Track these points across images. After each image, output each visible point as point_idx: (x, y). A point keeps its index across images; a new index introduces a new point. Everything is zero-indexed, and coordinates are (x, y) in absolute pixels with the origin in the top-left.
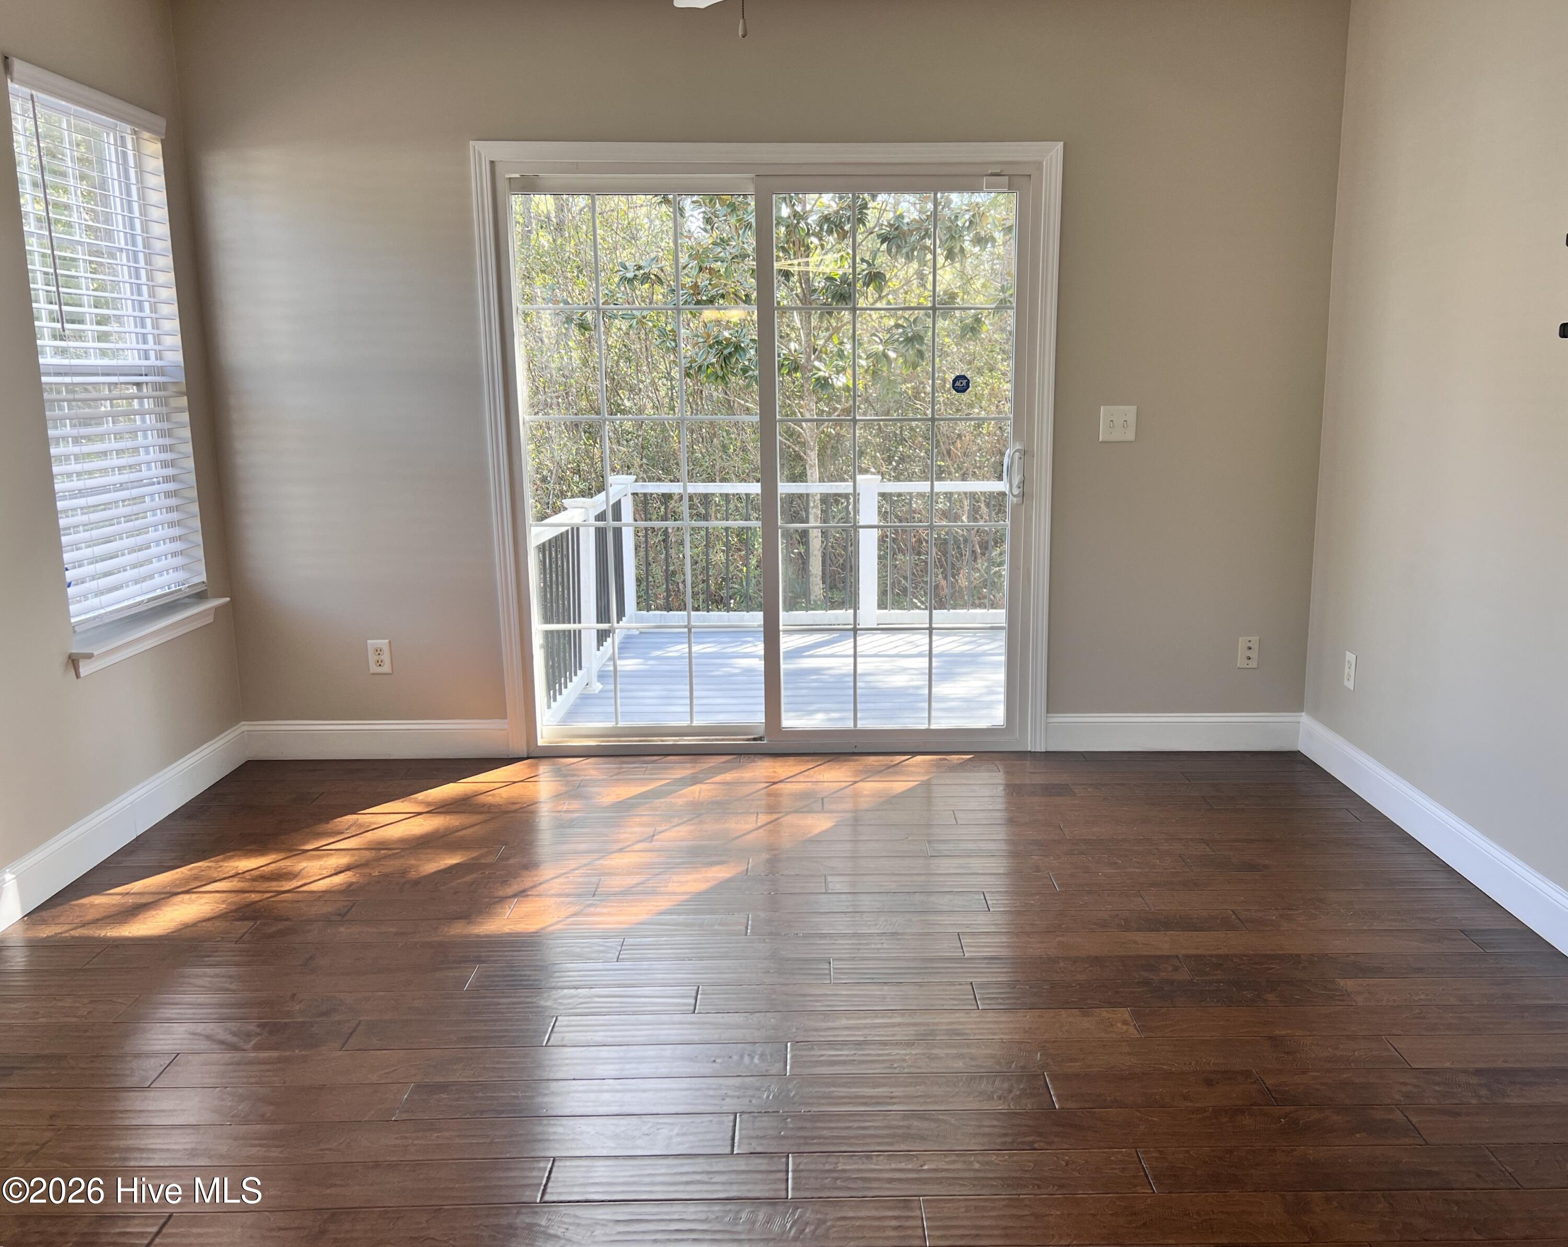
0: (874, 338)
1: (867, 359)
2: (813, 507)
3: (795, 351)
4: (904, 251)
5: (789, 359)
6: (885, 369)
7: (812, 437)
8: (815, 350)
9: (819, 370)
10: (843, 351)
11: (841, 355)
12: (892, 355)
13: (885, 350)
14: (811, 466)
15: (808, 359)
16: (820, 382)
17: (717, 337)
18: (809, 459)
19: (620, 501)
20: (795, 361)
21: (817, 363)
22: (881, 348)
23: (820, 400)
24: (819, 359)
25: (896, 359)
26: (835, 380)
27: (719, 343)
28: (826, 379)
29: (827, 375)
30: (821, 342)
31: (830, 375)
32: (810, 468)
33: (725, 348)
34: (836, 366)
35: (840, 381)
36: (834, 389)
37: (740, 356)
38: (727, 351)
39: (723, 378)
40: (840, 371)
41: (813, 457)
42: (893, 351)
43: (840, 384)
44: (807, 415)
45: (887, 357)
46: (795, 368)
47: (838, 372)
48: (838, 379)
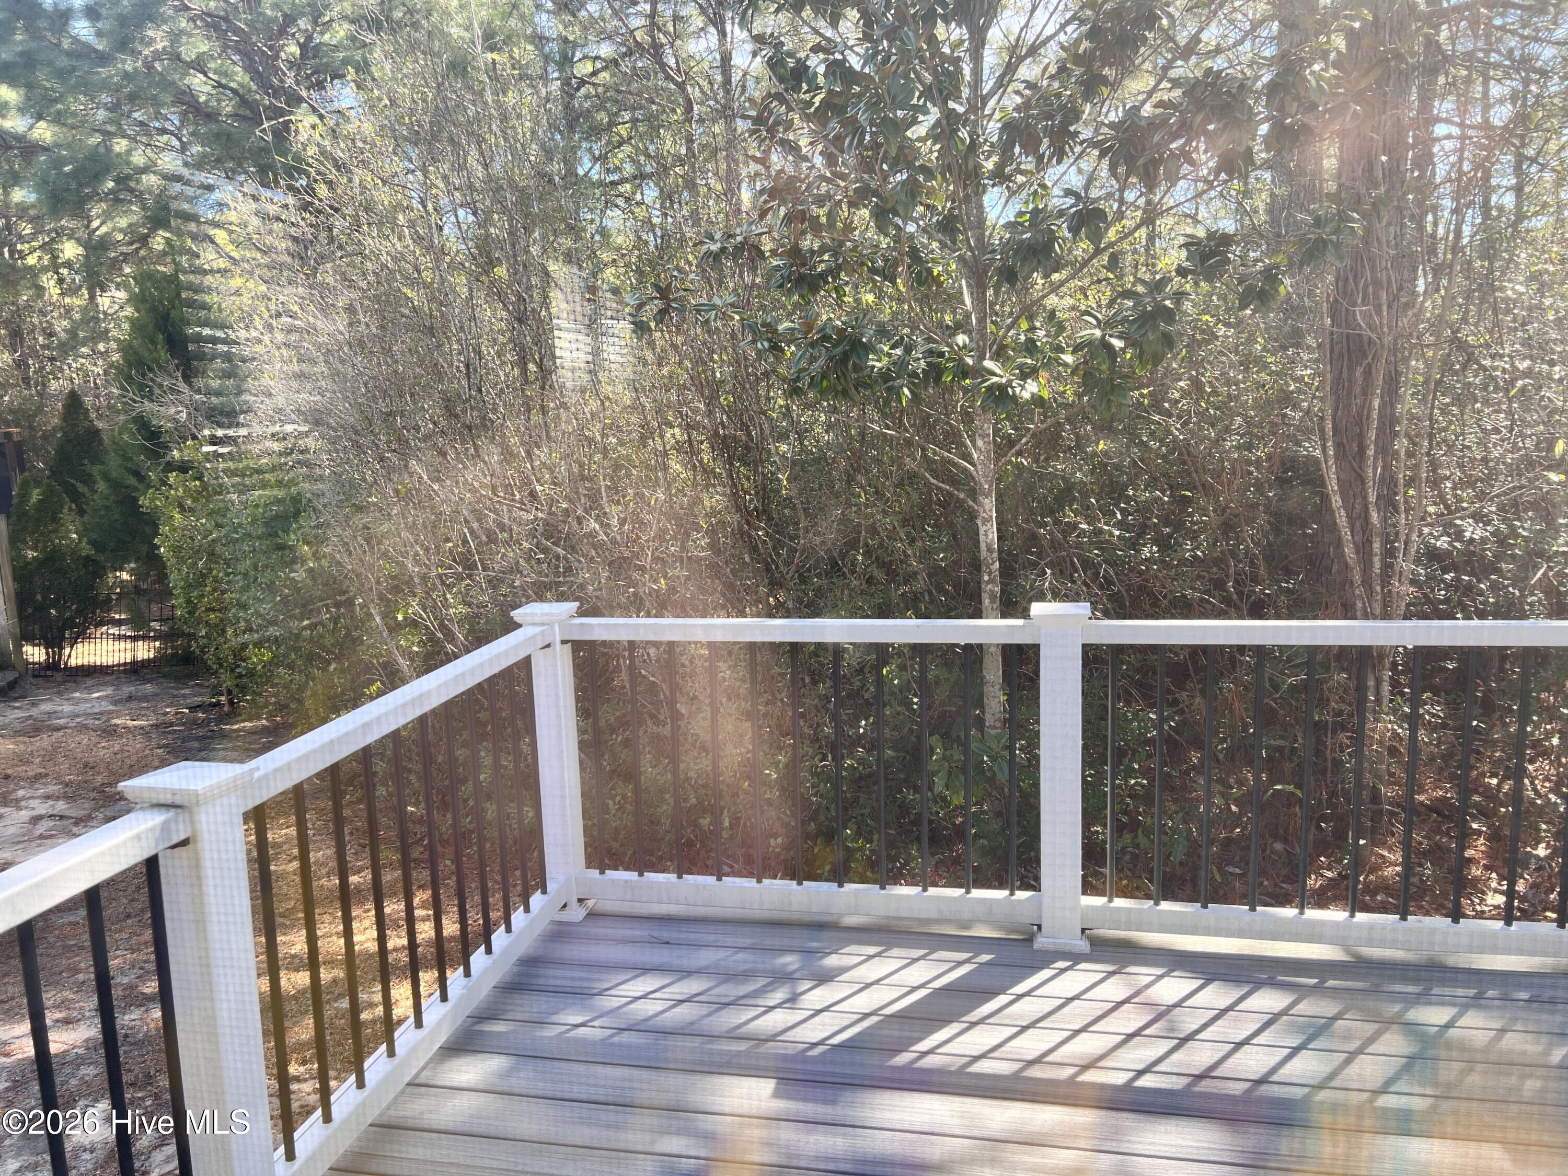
0: (1086, 318)
1: (1073, 352)
2: (988, 582)
3: (963, 346)
5: (954, 360)
6: (1104, 367)
7: (986, 476)
8: (992, 344)
9: (995, 374)
10: (1034, 342)
11: (1030, 347)
12: (1118, 343)
13: (1104, 336)
14: (986, 521)
15: (981, 359)
16: (994, 393)
17: (824, 328)
18: (982, 510)
19: (528, 659)
20: (962, 362)
21: (990, 364)
22: (1098, 333)
24: (995, 358)
25: (1123, 350)
26: (1018, 390)
27: (826, 338)
28: (1002, 388)
29: (1004, 380)
31: (1010, 382)
32: (984, 524)
33: (834, 346)
34: (1021, 367)
35: (1029, 389)
36: (1016, 404)
37: (859, 357)
38: (839, 350)
39: (845, 394)
40: (1026, 374)
41: (988, 506)
42: (1120, 337)
43: (1026, 395)
44: (980, 443)
45: (1109, 347)
46: (964, 372)
47: (1024, 376)
48: (1023, 387)
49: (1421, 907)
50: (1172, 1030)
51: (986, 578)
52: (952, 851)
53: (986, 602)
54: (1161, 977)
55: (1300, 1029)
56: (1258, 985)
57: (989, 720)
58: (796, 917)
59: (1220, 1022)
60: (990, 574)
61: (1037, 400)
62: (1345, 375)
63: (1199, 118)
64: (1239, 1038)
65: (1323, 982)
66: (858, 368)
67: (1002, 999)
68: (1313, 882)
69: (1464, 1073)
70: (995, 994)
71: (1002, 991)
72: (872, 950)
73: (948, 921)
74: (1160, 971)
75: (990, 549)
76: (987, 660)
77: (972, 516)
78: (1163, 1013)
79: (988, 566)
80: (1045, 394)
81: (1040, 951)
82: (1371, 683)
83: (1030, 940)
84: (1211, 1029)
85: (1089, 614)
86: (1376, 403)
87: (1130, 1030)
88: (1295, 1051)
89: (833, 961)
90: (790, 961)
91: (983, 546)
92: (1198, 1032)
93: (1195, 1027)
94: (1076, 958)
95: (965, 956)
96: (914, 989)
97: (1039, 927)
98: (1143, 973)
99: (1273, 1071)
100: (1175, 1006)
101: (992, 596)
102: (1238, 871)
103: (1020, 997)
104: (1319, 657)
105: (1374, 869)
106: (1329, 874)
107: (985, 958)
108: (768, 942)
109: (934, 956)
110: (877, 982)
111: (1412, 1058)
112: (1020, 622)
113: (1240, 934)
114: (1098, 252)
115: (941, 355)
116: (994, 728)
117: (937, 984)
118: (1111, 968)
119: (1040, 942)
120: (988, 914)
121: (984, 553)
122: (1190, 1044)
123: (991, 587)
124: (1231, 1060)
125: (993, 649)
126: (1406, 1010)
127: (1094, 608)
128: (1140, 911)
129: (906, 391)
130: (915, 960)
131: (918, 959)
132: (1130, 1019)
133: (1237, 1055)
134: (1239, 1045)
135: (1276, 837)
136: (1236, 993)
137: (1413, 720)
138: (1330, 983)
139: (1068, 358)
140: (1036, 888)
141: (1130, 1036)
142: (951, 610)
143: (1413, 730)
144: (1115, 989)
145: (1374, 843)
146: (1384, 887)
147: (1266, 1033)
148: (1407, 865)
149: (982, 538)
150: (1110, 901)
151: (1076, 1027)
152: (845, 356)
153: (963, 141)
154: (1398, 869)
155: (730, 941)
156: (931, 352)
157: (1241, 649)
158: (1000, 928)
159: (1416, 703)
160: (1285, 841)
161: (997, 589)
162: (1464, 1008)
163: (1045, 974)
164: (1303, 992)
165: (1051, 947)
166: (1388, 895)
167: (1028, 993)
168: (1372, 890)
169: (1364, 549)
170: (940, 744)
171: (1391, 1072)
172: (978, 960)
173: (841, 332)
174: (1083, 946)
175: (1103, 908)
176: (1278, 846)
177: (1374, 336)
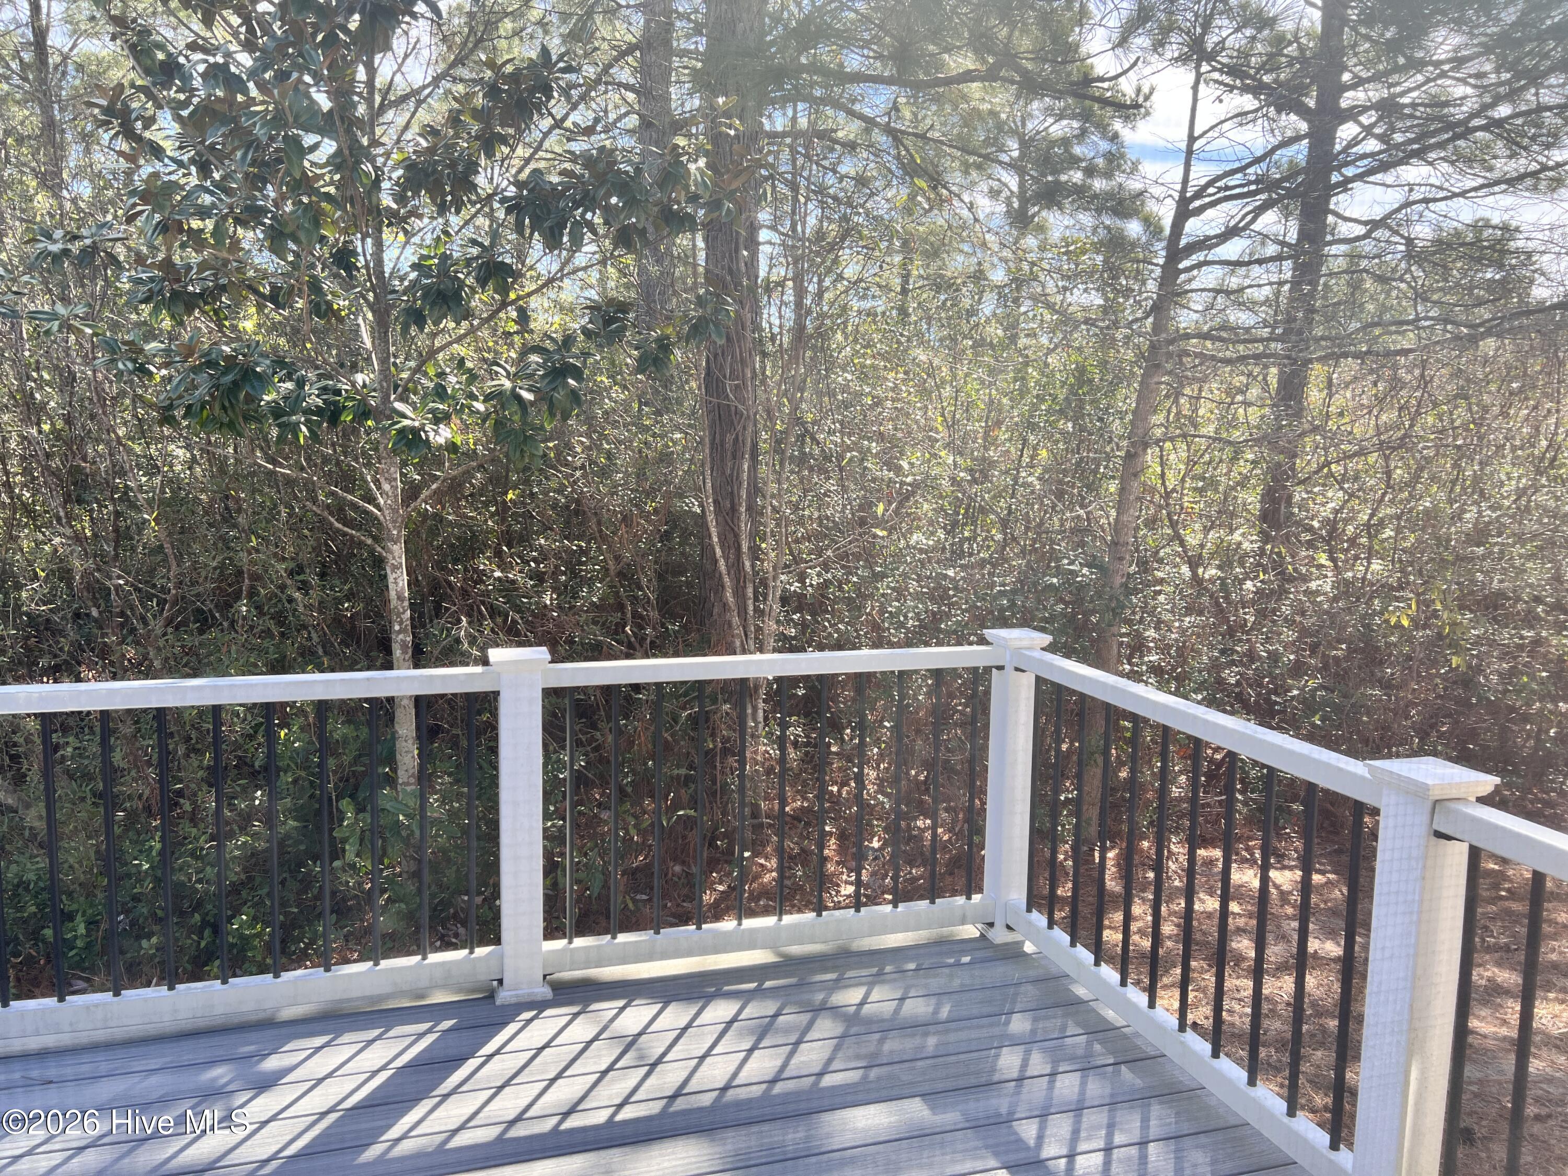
0: (495, 368)
1: (484, 401)
2: (399, 632)
3: (364, 386)
4: (547, 224)
5: (354, 399)
6: (516, 418)
7: (394, 522)
8: (396, 387)
9: (404, 416)
10: (444, 388)
11: (440, 393)
12: (528, 396)
13: (514, 388)
14: (395, 568)
15: (386, 399)
16: (406, 437)
17: (208, 354)
18: (390, 557)
20: (363, 402)
21: (399, 406)
22: (508, 384)
23: (404, 464)
24: (403, 399)
25: (533, 403)
26: (431, 434)
27: (210, 364)
28: (415, 431)
29: (417, 424)
30: (405, 375)
31: (422, 426)
32: (393, 571)
33: (224, 374)
34: (433, 411)
35: (441, 435)
36: (429, 447)
37: (253, 387)
38: (229, 378)
39: (231, 426)
40: (439, 419)
41: (397, 554)
42: (529, 390)
43: (441, 440)
44: (386, 487)
45: (519, 398)
46: (364, 413)
47: (437, 421)
48: (436, 432)
49: (793, 906)
50: (641, 1058)
51: (397, 628)
52: (362, 921)
53: (397, 652)
54: (622, 1009)
55: (751, 1031)
56: (709, 998)
57: (402, 776)
58: (219, 1021)
59: (682, 1041)
60: (401, 623)
61: (452, 447)
62: (717, 440)
63: (602, 192)
64: (700, 1053)
65: (760, 985)
66: (250, 399)
67: (472, 1064)
68: (708, 898)
69: (881, 1041)
70: (463, 1059)
71: (471, 1055)
72: (319, 1041)
73: (402, 994)
74: (621, 1003)
75: (400, 598)
76: (399, 715)
77: (379, 562)
78: (631, 1042)
79: (399, 615)
80: (458, 440)
81: (503, 1006)
82: (749, 711)
83: (491, 996)
84: (675, 1049)
85: (549, 657)
86: (746, 467)
87: (603, 1067)
88: (750, 1051)
89: (272, 1063)
90: (220, 1073)
91: (393, 594)
92: (664, 1054)
93: (661, 1050)
94: (540, 1006)
95: (426, 1026)
96: (375, 1073)
97: (501, 981)
98: (608, 1008)
99: (735, 1075)
100: (640, 1034)
101: (404, 646)
102: (644, 897)
103: (490, 1057)
104: (709, 690)
105: (757, 877)
106: (721, 888)
107: (447, 1024)
108: (187, 1058)
109: (391, 1033)
110: (330, 1075)
111: (842, 1037)
112: (479, 669)
113: (689, 953)
114: (504, 305)
115: (338, 392)
116: (408, 784)
117: (399, 1063)
118: (575, 1009)
119: (504, 996)
120: (446, 979)
121: (394, 602)
122: (660, 1068)
123: (401, 638)
124: (698, 1075)
125: (405, 702)
126: (829, 995)
127: (553, 652)
128: (599, 947)
129: (304, 428)
130: (370, 1043)
131: (374, 1040)
132: (601, 1056)
133: (703, 1068)
134: (702, 1058)
135: (675, 860)
136: (693, 1010)
137: (782, 742)
138: (768, 984)
139: (480, 406)
140: (497, 941)
141: (604, 1073)
142: (357, 663)
143: (782, 749)
144: (582, 1030)
145: (756, 854)
146: (765, 893)
147: (723, 1041)
148: (781, 869)
149: (391, 586)
150: (570, 942)
151: (552, 1076)
152: (235, 386)
153: (368, 175)
154: (774, 874)
155: (138, 1066)
156: (324, 390)
157: (636, 688)
158: (459, 991)
159: (784, 726)
160: (683, 863)
161: (409, 639)
162: (871, 985)
163: (511, 1028)
164: (747, 997)
165: (514, 1000)
166: (769, 899)
167: (497, 1052)
168: (754, 898)
169: (739, 592)
170: (351, 808)
171: (826, 1055)
172: (439, 1028)
173: (230, 360)
174: (545, 992)
175: (563, 950)
176: (677, 868)
177: (740, 407)
